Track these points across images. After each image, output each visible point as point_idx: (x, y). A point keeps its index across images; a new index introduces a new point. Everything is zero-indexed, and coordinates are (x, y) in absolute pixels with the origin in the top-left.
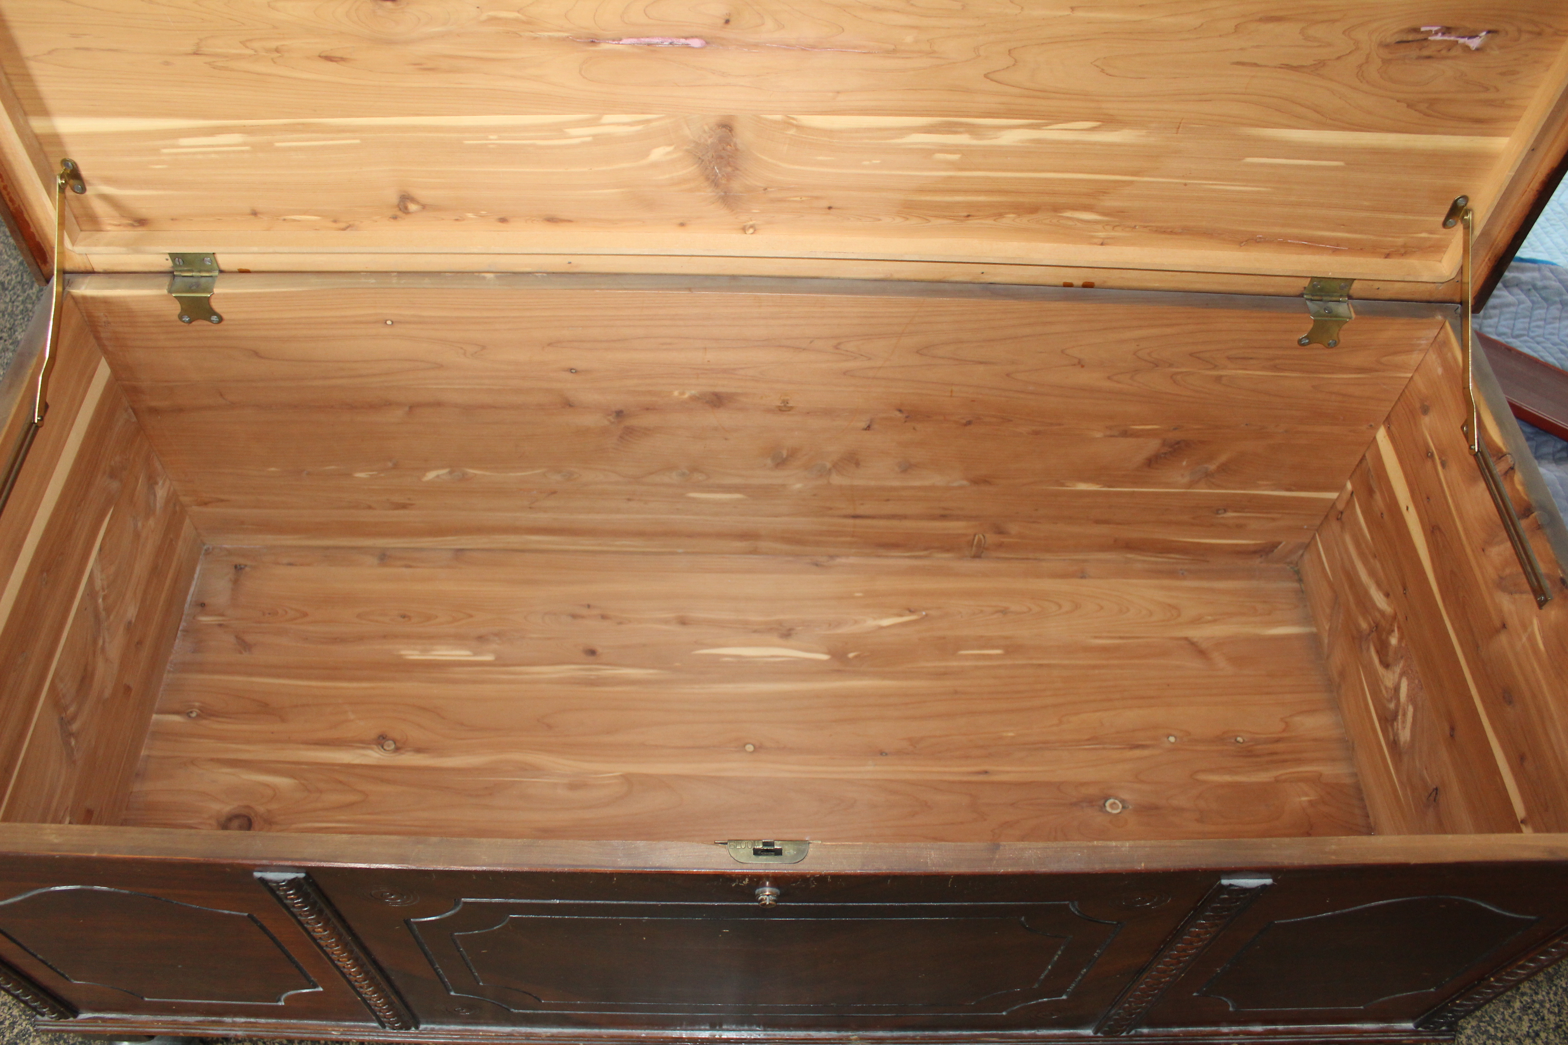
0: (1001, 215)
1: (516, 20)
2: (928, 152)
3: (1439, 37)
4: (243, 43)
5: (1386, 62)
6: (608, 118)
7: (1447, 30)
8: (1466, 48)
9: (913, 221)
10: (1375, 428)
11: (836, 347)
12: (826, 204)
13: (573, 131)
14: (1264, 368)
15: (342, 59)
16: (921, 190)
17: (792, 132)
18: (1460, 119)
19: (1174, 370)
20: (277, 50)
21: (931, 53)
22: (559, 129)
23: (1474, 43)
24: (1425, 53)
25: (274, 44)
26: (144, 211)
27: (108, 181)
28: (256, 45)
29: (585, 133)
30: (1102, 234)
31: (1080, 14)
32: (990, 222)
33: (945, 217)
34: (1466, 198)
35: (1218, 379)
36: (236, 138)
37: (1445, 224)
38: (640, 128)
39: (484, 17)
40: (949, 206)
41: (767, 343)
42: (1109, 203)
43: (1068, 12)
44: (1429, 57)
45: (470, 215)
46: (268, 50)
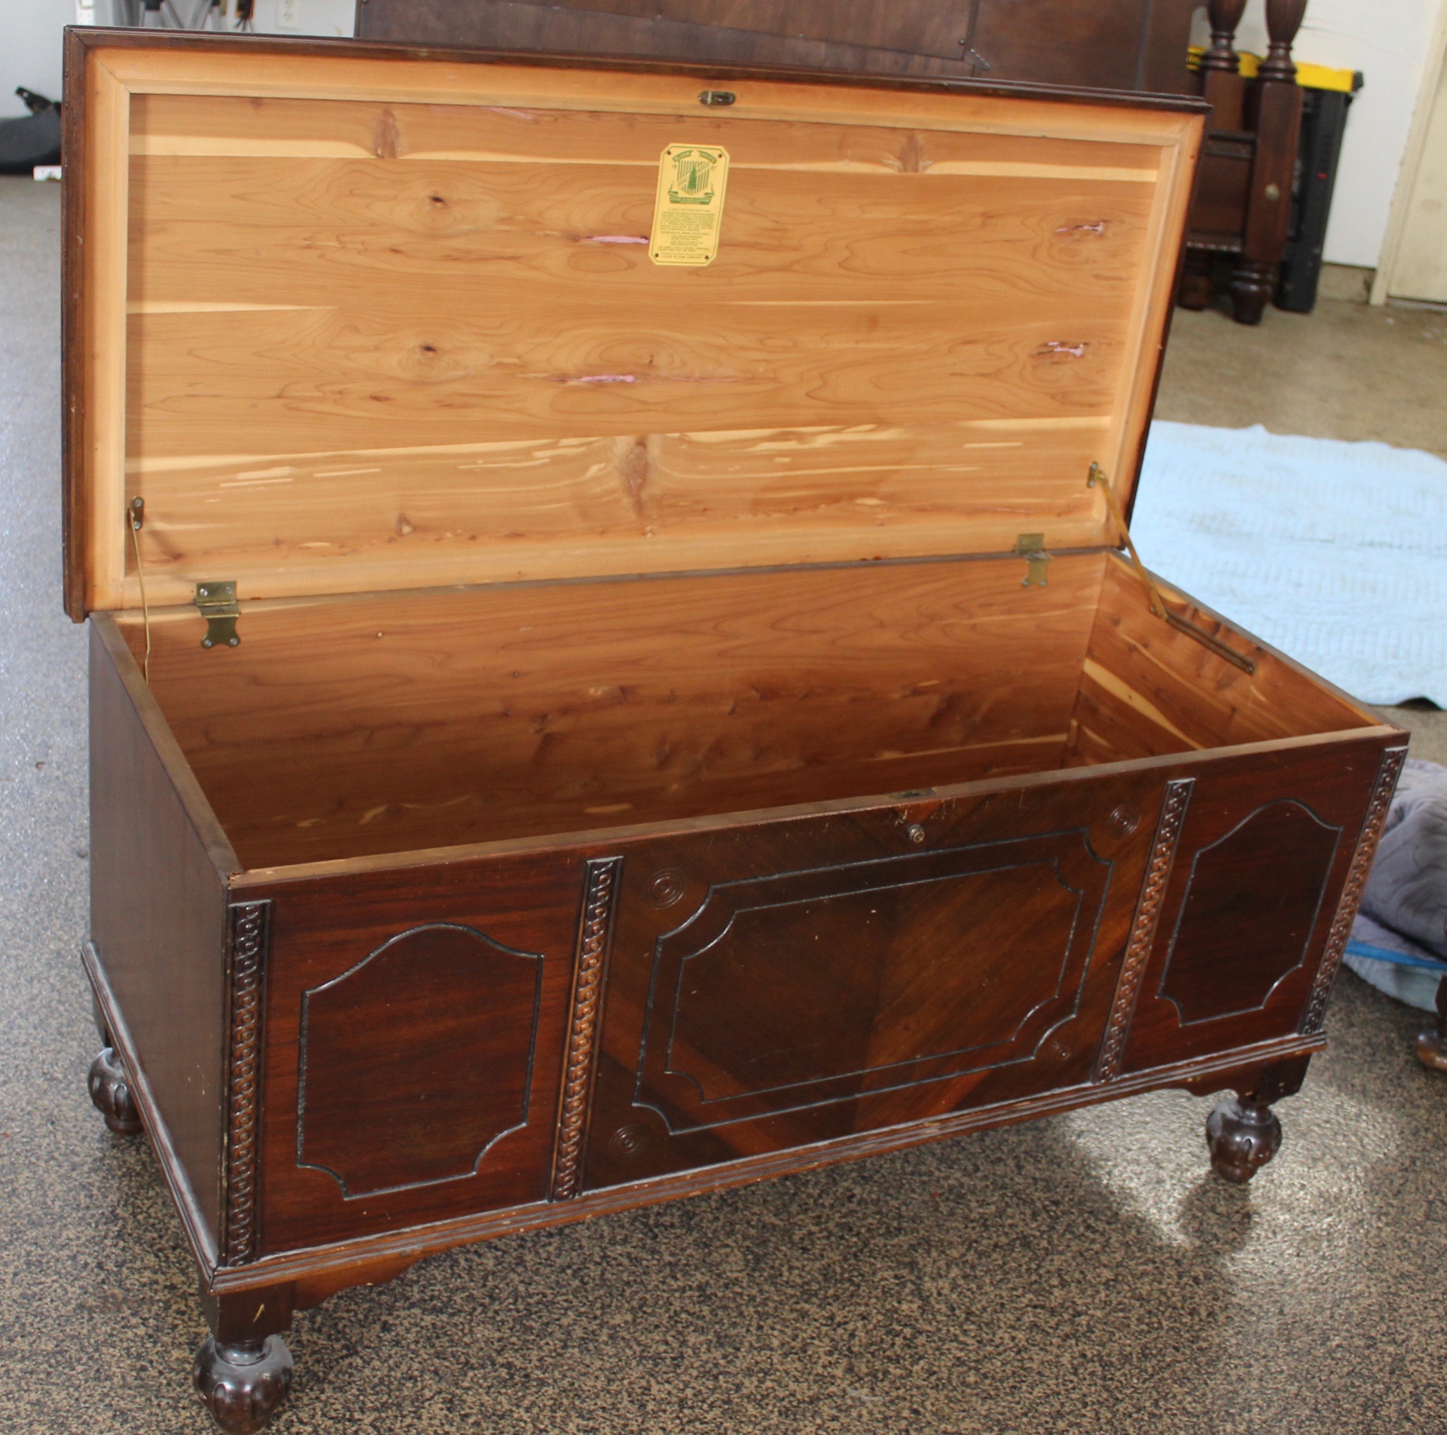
0: (816, 507)
1: (514, 365)
2: (770, 456)
3: (1059, 349)
4: (317, 388)
5: (1035, 367)
6: (565, 442)
7: (1063, 344)
8: (1075, 356)
9: (760, 517)
10: (1080, 661)
11: (715, 628)
12: (701, 507)
13: (538, 454)
14: (1002, 613)
15: (386, 399)
16: (766, 489)
17: (684, 447)
18: (1082, 405)
19: (944, 622)
20: (340, 393)
21: (774, 380)
22: (527, 453)
23: (1078, 352)
24: (1055, 360)
25: (338, 388)
26: (183, 544)
27: (166, 517)
28: (327, 388)
29: (543, 456)
30: (881, 516)
31: (862, 345)
32: (809, 513)
33: (780, 511)
34: (1095, 463)
35: (973, 627)
36: (285, 470)
37: (1088, 486)
38: (582, 449)
39: (493, 363)
40: (784, 501)
41: (662, 630)
42: (885, 488)
43: (852, 345)
44: (1057, 363)
45: (449, 535)
46: (333, 393)
